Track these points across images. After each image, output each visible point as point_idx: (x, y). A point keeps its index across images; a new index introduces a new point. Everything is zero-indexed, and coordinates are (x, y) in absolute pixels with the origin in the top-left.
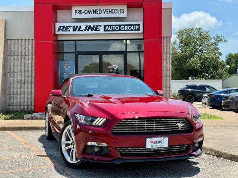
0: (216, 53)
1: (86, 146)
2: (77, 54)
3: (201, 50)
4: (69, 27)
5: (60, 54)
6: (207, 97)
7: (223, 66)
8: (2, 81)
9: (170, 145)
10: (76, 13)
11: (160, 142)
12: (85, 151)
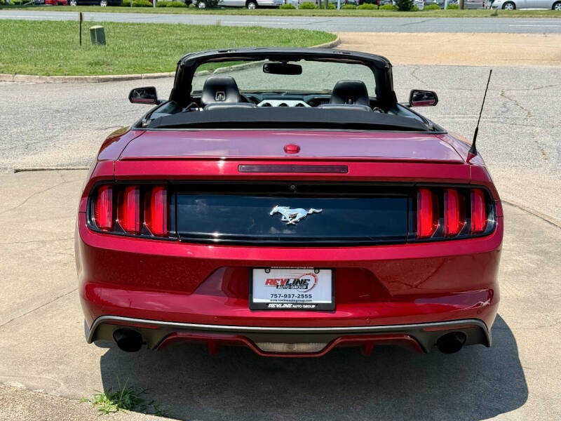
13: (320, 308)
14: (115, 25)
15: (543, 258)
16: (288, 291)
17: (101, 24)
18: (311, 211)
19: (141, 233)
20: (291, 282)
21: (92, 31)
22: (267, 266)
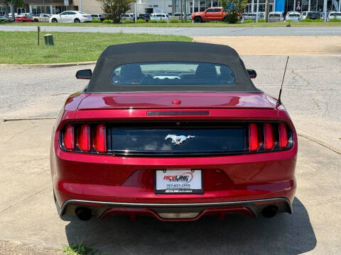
13: (195, 192)
14: (59, 33)
15: (319, 165)
16: (176, 183)
17: (50, 33)
18: (189, 137)
19: (91, 151)
20: (178, 177)
21: (46, 37)
22: (164, 168)
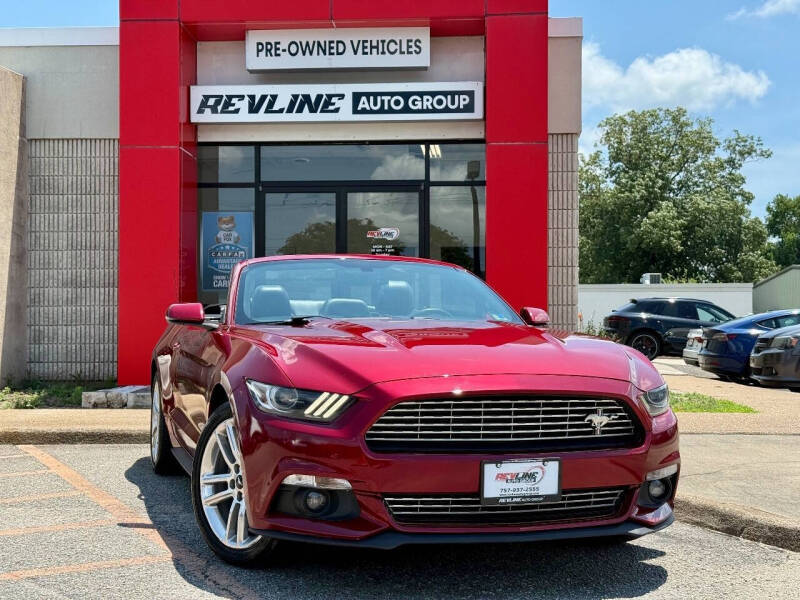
0: (734, 195)
1: (281, 490)
2: (263, 188)
3: (683, 185)
4: (234, 100)
5: (205, 190)
6: (700, 340)
7: (758, 238)
8: (11, 279)
9: (566, 487)
10: (259, 51)
11: (530, 476)
12: (277, 504)
